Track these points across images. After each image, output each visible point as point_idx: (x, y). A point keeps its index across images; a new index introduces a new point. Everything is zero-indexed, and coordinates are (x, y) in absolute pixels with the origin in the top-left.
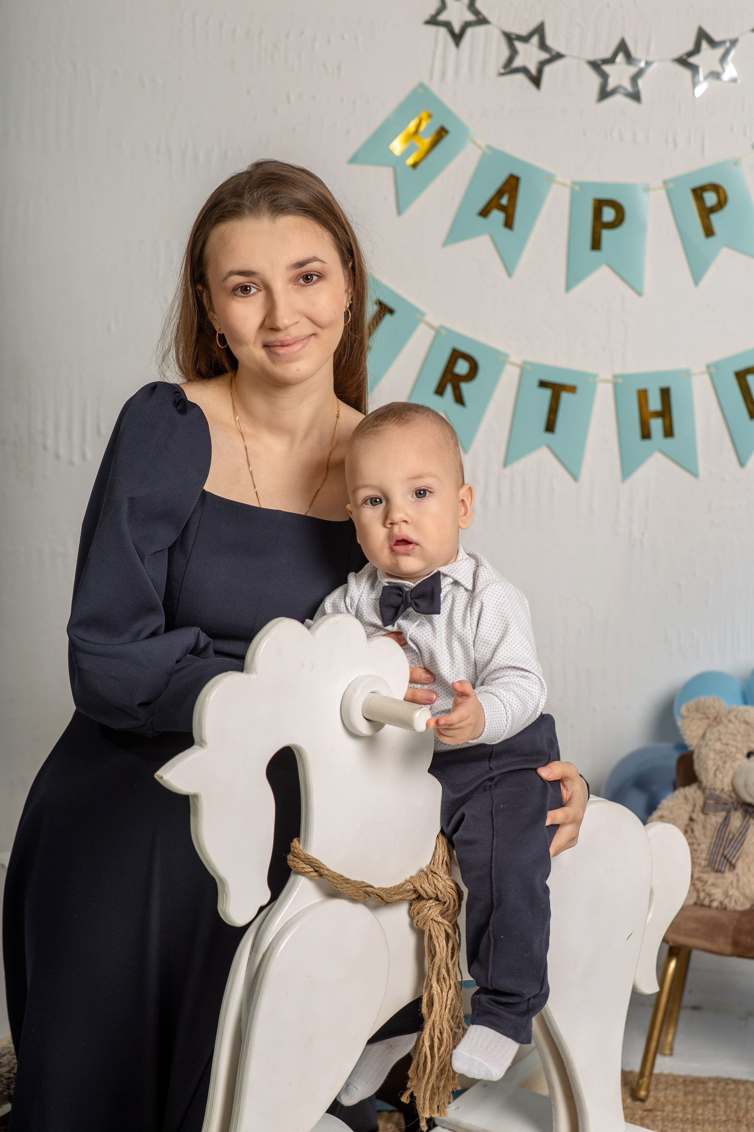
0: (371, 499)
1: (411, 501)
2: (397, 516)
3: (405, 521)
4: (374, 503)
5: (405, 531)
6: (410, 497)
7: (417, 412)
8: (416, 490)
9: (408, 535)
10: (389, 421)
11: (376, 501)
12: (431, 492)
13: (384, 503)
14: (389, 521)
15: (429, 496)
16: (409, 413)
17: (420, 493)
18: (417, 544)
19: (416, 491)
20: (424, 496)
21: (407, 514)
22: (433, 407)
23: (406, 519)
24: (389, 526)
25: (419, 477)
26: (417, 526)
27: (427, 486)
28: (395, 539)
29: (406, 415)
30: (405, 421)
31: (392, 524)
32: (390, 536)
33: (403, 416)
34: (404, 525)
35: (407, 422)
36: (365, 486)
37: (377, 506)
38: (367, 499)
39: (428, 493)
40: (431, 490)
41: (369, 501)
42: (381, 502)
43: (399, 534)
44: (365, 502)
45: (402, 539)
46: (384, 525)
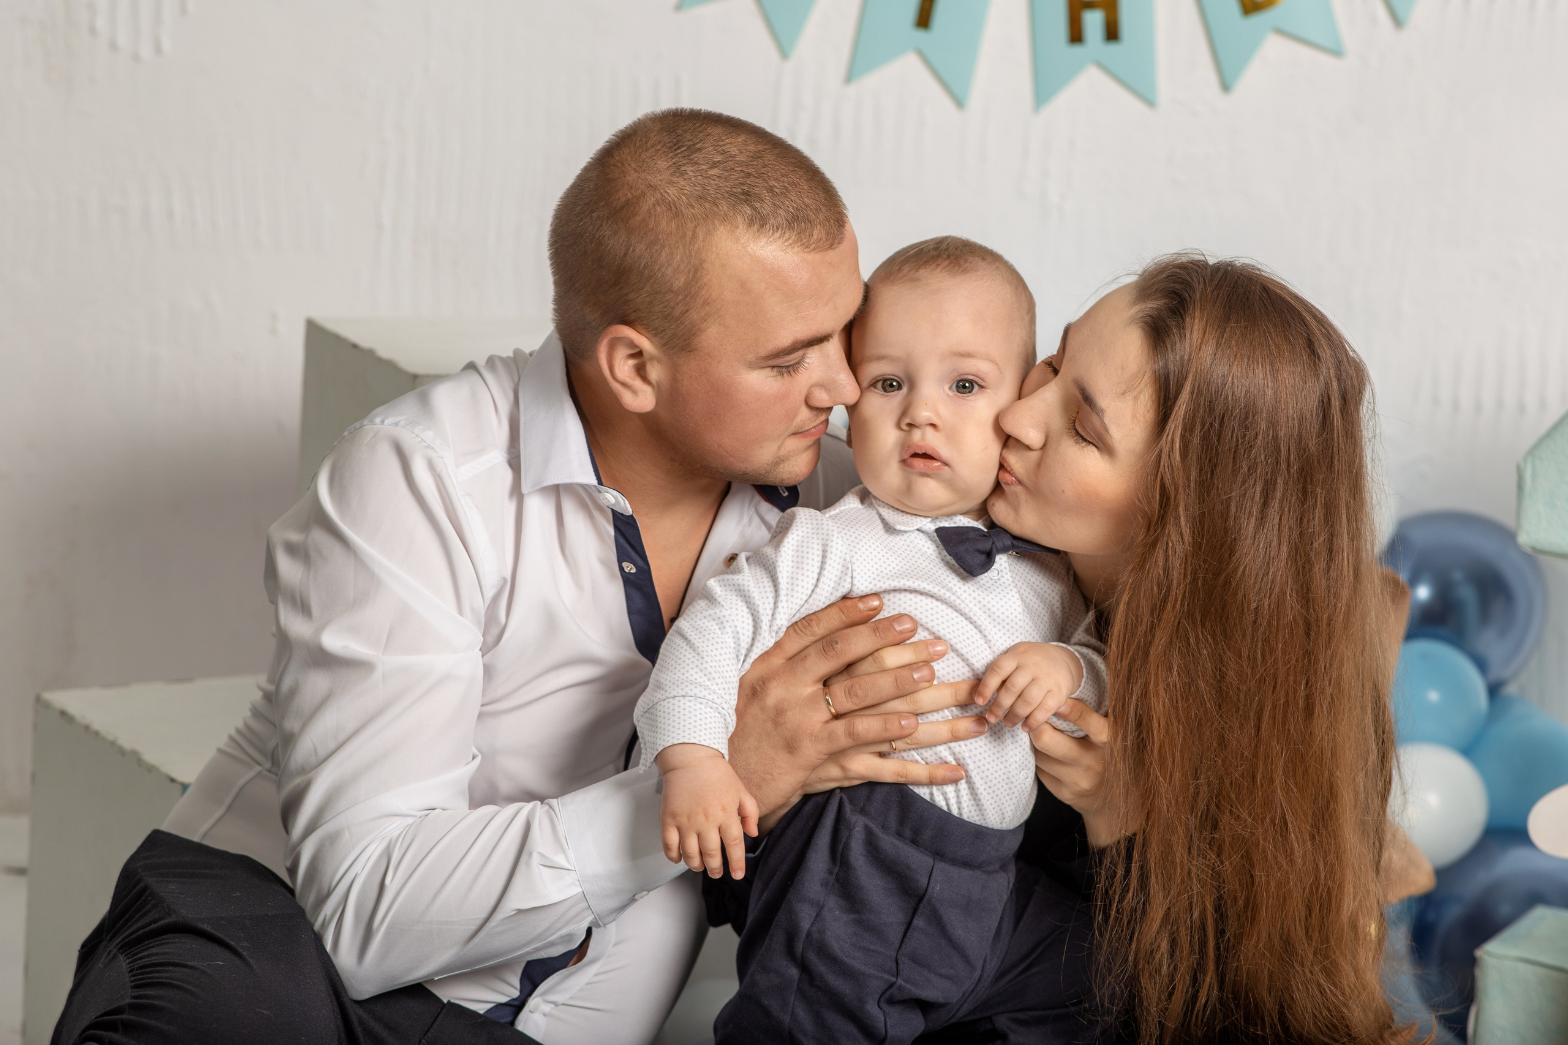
0: (885, 380)
1: (948, 395)
2: (923, 414)
3: (933, 425)
4: (888, 389)
5: (931, 440)
6: (946, 388)
7: (983, 259)
8: (959, 379)
9: (937, 449)
10: (938, 265)
11: (891, 385)
12: (981, 387)
13: (905, 390)
14: (907, 420)
15: (977, 393)
16: (971, 259)
17: (964, 387)
18: (946, 464)
19: (959, 381)
20: (970, 392)
21: (937, 414)
22: (1008, 256)
23: (935, 421)
24: (905, 427)
25: (969, 355)
26: (953, 437)
27: (980, 374)
28: (912, 451)
29: (966, 261)
30: (961, 269)
31: (910, 425)
32: (904, 445)
33: (961, 262)
34: (929, 430)
35: (965, 271)
36: (881, 358)
37: (892, 393)
38: (879, 379)
39: (976, 387)
40: (983, 384)
41: (880, 384)
42: (900, 387)
43: (920, 443)
44: (873, 384)
45: (924, 452)
46: (898, 426)
